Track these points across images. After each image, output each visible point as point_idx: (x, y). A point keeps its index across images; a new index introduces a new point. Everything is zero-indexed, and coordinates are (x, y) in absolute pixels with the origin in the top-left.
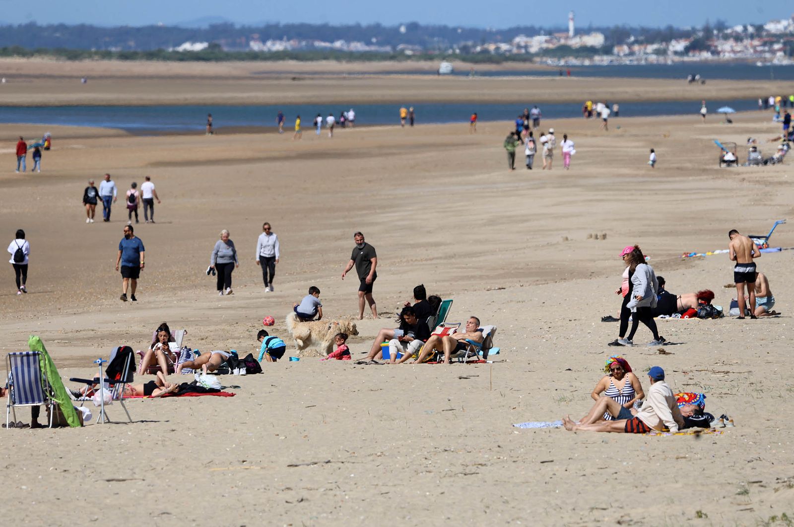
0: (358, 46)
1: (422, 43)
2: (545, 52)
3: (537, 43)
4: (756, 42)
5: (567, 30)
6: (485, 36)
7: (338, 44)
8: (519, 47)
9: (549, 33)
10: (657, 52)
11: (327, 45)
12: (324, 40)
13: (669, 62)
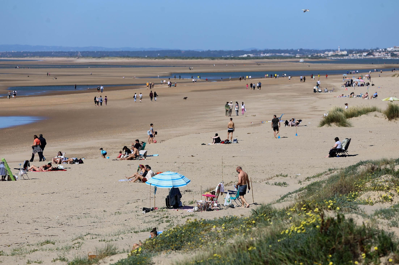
0: (288, 55)
1: (303, 54)
2: (332, 56)
3: (330, 53)
4: (384, 53)
5: (338, 50)
6: (317, 52)
7: (282, 54)
8: (326, 54)
9: (334, 51)
10: (359, 56)
11: (280, 54)
12: (279, 53)
13: (362, 58)
